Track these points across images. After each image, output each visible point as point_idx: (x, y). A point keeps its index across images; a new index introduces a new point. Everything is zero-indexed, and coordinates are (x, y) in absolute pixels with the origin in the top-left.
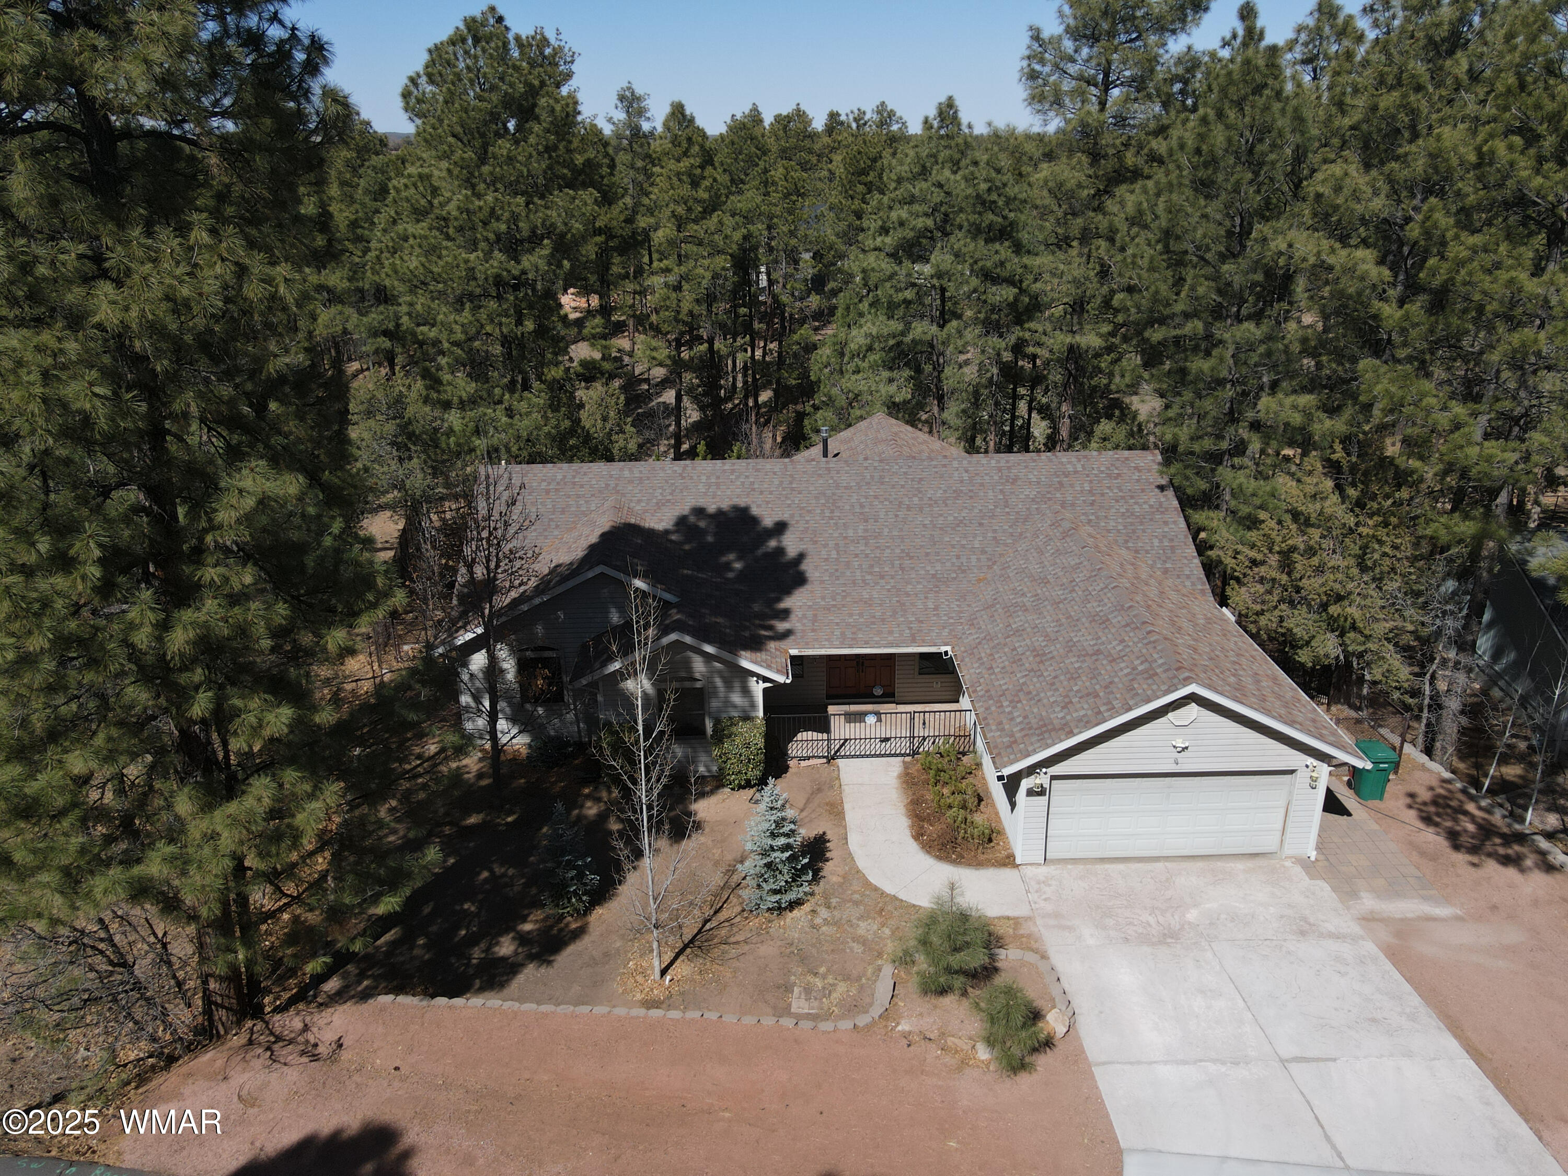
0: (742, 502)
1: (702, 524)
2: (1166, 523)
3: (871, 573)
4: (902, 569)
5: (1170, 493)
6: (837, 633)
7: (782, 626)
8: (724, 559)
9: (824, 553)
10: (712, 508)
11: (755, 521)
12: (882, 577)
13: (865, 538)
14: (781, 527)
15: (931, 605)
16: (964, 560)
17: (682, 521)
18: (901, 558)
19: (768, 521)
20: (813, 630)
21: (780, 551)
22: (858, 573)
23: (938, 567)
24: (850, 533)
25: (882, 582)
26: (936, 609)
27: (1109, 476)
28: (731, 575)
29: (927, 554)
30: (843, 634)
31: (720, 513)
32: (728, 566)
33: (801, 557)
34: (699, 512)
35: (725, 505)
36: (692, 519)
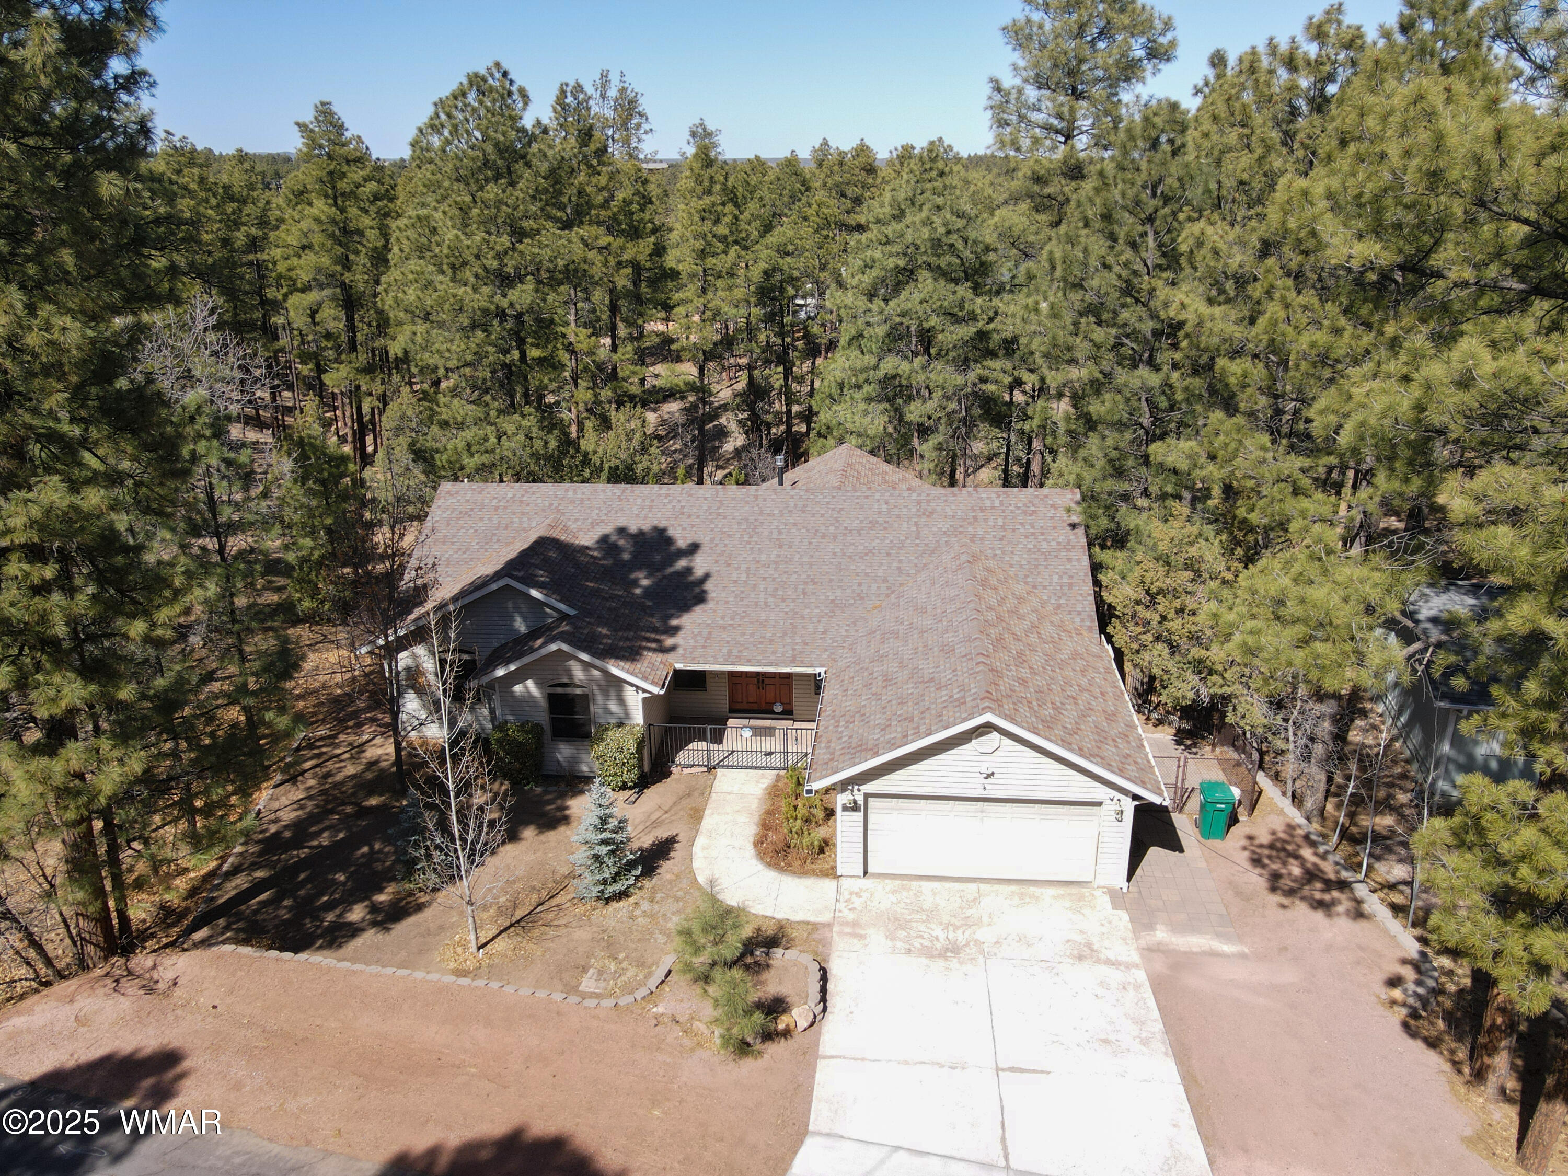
0: (662, 525)
1: (621, 542)
2: (1070, 560)
3: (774, 596)
4: (804, 593)
5: (1081, 531)
6: (725, 650)
7: (669, 642)
8: (633, 576)
9: (734, 576)
10: (633, 529)
11: (669, 541)
12: (783, 600)
13: (776, 563)
14: (694, 548)
15: (821, 629)
16: (864, 588)
17: (604, 539)
18: (806, 583)
19: (682, 543)
20: (704, 647)
21: (689, 570)
22: (762, 596)
23: (839, 592)
24: (763, 557)
25: (783, 605)
26: (824, 633)
27: (1025, 512)
28: (638, 591)
29: (831, 580)
30: (730, 652)
31: (641, 533)
32: (635, 583)
33: (707, 576)
34: (622, 531)
35: (646, 526)
36: (613, 538)
